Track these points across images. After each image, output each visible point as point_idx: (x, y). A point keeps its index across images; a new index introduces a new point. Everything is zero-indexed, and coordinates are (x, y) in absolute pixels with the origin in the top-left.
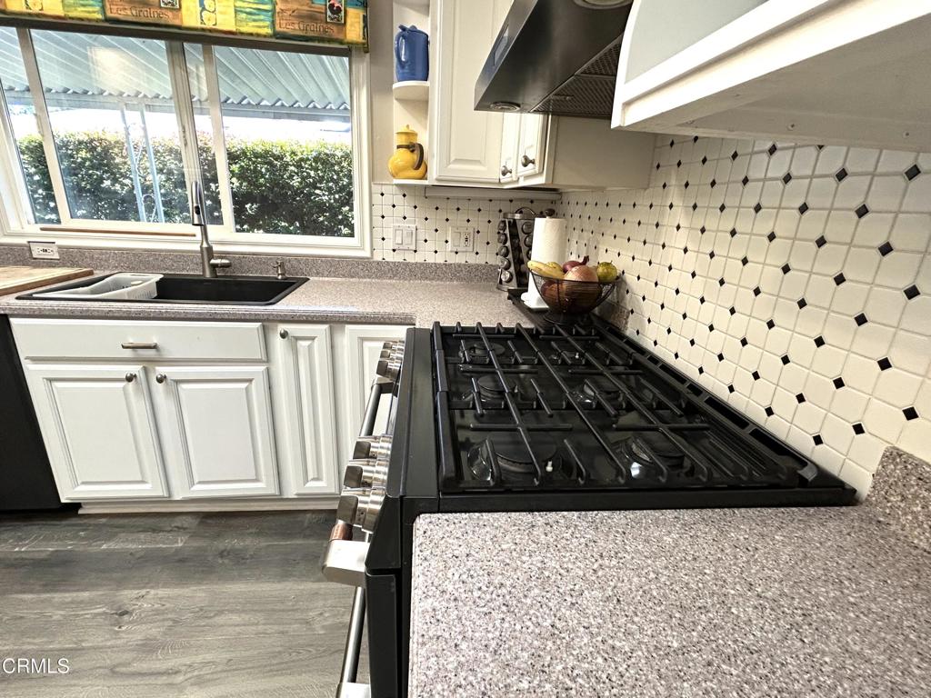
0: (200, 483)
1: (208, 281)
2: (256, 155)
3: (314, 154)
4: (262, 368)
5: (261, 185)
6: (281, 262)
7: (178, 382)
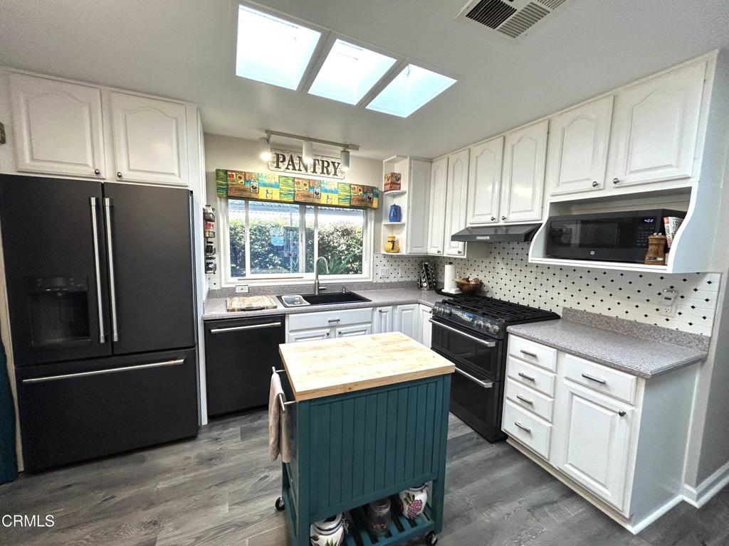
1: (316, 296)
4: (370, 325)
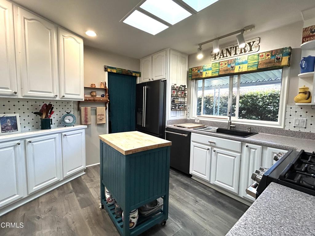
0: (217, 181)
1: (229, 130)
2: (248, 96)
3: (269, 94)
4: (239, 154)
5: (248, 105)
6: (250, 127)
7: (218, 153)
